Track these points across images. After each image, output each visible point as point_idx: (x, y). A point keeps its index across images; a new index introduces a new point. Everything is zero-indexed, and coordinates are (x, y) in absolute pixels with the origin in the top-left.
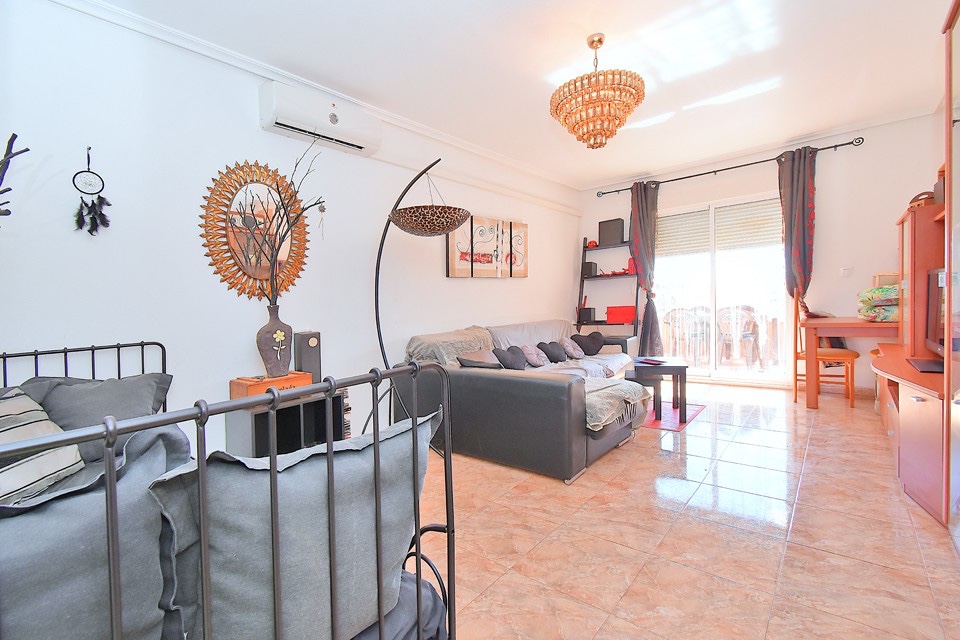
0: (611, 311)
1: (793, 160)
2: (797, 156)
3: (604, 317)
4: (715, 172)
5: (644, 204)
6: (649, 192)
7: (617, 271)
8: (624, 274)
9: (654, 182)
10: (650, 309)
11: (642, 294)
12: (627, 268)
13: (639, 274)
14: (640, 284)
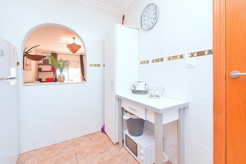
0: (47, 79)
4: (68, 55)
6: (56, 55)
7: (48, 70)
11: (55, 75)
12: (51, 70)
13: (54, 71)
14: (54, 73)
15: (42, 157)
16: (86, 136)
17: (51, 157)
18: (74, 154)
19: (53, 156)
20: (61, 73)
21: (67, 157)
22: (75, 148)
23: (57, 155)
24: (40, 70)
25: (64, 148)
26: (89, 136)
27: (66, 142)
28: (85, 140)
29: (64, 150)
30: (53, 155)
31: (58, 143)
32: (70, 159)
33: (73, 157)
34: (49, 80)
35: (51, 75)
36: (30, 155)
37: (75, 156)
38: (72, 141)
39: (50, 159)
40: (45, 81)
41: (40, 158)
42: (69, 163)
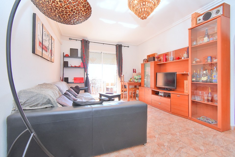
0: (75, 79)
1: (119, 47)
2: (120, 46)
3: (73, 81)
4: (103, 44)
6: (87, 44)
8: (79, 67)
9: (88, 41)
10: (87, 78)
35: (80, 74)
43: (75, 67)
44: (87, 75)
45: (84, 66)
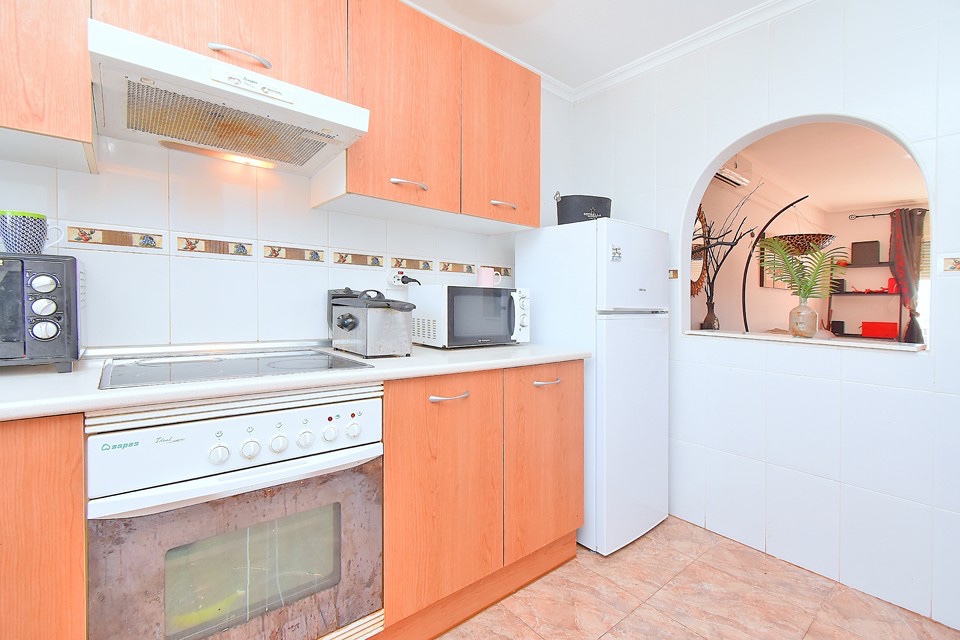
5: (910, 230)
6: (916, 219)
7: (873, 289)
8: (882, 292)
9: (920, 210)
11: (906, 312)
12: (886, 286)
13: (900, 292)
14: (903, 303)
15: (710, 556)
16: (907, 614)
17: (731, 575)
18: (805, 625)
19: (736, 577)
20: (801, 302)
21: (773, 612)
22: (822, 615)
23: (750, 584)
24: (838, 288)
25: (784, 584)
26: (927, 627)
27: (807, 573)
28: (891, 622)
29: (781, 588)
30: (739, 574)
31: (778, 557)
32: (779, 626)
33: (791, 630)
34: (874, 331)
35: (885, 311)
36: (692, 534)
37: (800, 633)
38: (830, 585)
39: (725, 578)
40: (860, 332)
41: (704, 556)
42: (765, 630)
43: (870, 293)
44: (913, 314)
45: (901, 287)
